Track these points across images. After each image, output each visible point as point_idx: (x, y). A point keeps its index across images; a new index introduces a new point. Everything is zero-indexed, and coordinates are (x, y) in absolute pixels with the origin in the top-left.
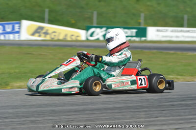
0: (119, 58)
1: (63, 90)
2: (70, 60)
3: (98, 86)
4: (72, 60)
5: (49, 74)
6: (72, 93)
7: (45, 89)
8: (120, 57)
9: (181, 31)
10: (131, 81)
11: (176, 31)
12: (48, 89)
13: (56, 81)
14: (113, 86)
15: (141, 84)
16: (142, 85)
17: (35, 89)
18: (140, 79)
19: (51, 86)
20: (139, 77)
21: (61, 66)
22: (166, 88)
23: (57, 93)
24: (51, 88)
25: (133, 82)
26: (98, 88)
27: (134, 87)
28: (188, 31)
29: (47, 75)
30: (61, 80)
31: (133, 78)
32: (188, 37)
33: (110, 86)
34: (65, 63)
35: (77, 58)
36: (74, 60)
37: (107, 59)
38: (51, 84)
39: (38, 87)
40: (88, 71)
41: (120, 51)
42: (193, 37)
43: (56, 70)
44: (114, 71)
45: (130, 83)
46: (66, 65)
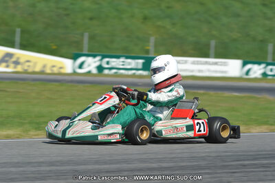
0: (169, 96)
1: (99, 138)
2: (105, 98)
3: (145, 131)
4: (108, 97)
5: (79, 115)
6: (112, 141)
7: (75, 135)
8: (170, 94)
9: (206, 63)
10: (187, 127)
11: (198, 63)
12: (78, 135)
13: (90, 125)
14: (164, 133)
15: (199, 131)
16: (201, 131)
17: (60, 135)
18: (198, 123)
19: (83, 132)
20: (196, 121)
21: (93, 104)
22: (230, 137)
23: (91, 141)
24: (82, 134)
25: (190, 128)
26: (145, 135)
27: (191, 134)
28: (216, 64)
29: (76, 117)
30: (96, 123)
31: (189, 122)
33: (160, 132)
34: (98, 101)
35: (113, 94)
36: (111, 97)
37: (153, 96)
38: (82, 128)
39: (64, 132)
40: (128, 111)
41: (170, 86)
42: (222, 72)
43: (88, 111)
44: (162, 113)
45: (185, 129)
46: (101, 104)
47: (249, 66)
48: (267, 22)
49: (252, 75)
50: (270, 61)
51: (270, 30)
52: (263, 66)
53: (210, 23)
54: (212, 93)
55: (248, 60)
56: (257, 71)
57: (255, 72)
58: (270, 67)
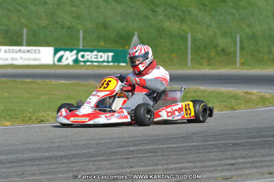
9: (20, 51)
11: (13, 52)
28: (28, 51)
32: (29, 59)
42: (36, 59)
47: (61, 53)
48: (74, 9)
49: (64, 62)
50: (81, 48)
51: (78, 17)
52: (75, 52)
53: (19, 11)
54: (39, 81)
55: (58, 47)
56: (69, 57)
57: (67, 59)
58: (82, 53)
